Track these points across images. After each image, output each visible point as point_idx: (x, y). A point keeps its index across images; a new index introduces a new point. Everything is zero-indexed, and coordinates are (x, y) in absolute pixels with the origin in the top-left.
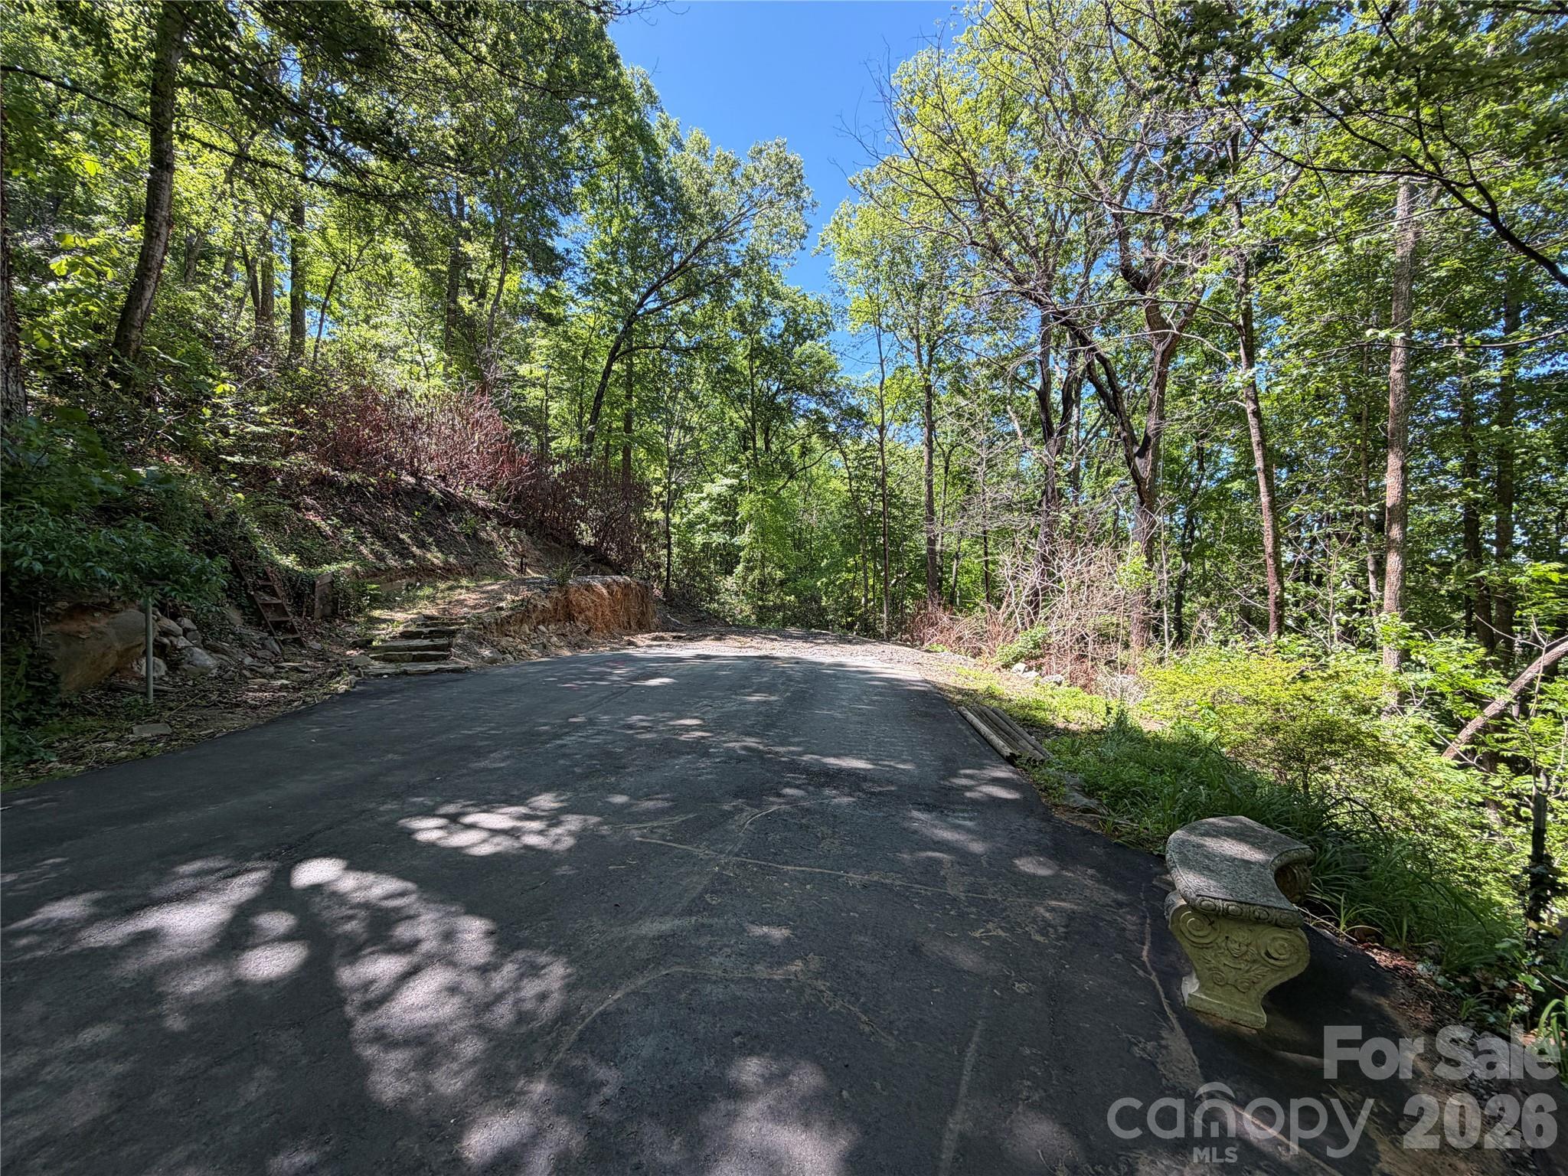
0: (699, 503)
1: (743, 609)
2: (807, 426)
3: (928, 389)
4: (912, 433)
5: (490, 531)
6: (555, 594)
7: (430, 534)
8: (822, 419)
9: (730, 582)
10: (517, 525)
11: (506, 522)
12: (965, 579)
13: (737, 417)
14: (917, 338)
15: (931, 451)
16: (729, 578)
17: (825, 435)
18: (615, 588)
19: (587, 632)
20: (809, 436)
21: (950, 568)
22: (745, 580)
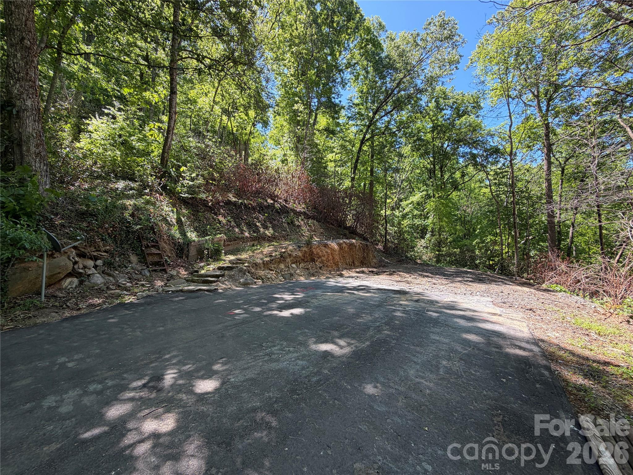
0: (407, 206)
1: (427, 256)
2: (465, 161)
3: (547, 126)
4: (536, 156)
5: (300, 221)
6: (305, 249)
7: (271, 223)
8: (474, 156)
9: (423, 242)
10: (313, 218)
11: (307, 217)
12: (579, 240)
13: (426, 163)
14: (537, 97)
15: (550, 163)
16: (423, 240)
17: (475, 165)
18: (344, 245)
19: (320, 268)
20: (466, 166)
21: (568, 233)
22: (430, 241)
